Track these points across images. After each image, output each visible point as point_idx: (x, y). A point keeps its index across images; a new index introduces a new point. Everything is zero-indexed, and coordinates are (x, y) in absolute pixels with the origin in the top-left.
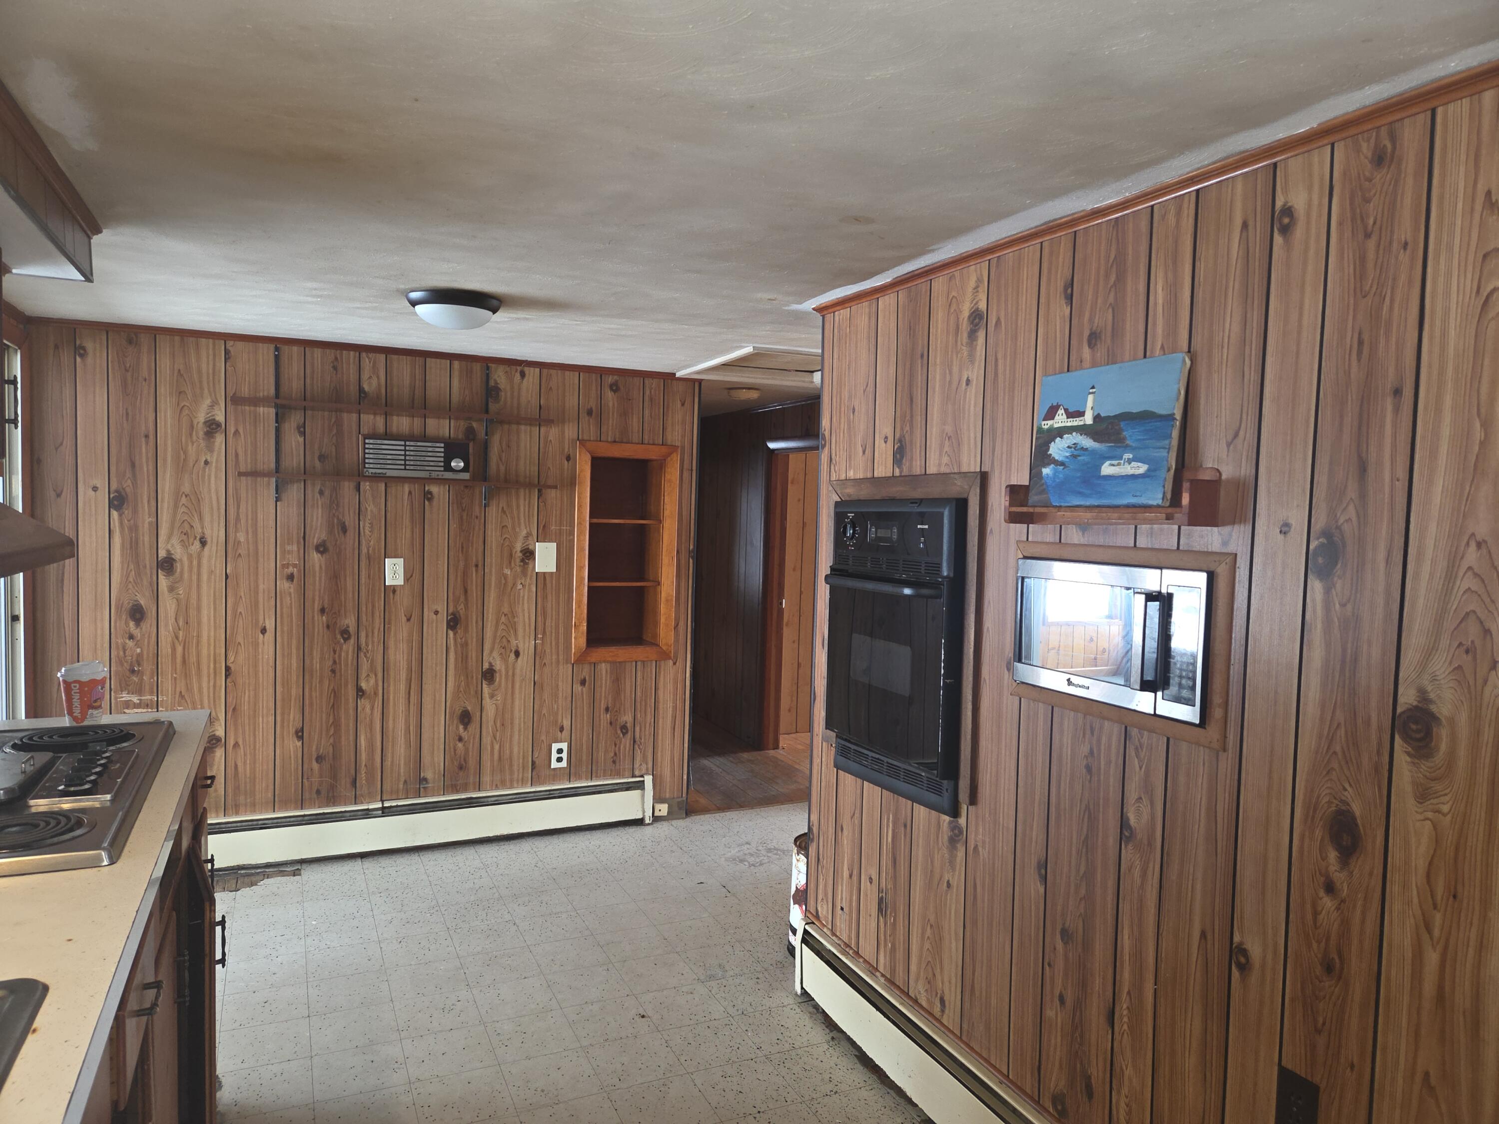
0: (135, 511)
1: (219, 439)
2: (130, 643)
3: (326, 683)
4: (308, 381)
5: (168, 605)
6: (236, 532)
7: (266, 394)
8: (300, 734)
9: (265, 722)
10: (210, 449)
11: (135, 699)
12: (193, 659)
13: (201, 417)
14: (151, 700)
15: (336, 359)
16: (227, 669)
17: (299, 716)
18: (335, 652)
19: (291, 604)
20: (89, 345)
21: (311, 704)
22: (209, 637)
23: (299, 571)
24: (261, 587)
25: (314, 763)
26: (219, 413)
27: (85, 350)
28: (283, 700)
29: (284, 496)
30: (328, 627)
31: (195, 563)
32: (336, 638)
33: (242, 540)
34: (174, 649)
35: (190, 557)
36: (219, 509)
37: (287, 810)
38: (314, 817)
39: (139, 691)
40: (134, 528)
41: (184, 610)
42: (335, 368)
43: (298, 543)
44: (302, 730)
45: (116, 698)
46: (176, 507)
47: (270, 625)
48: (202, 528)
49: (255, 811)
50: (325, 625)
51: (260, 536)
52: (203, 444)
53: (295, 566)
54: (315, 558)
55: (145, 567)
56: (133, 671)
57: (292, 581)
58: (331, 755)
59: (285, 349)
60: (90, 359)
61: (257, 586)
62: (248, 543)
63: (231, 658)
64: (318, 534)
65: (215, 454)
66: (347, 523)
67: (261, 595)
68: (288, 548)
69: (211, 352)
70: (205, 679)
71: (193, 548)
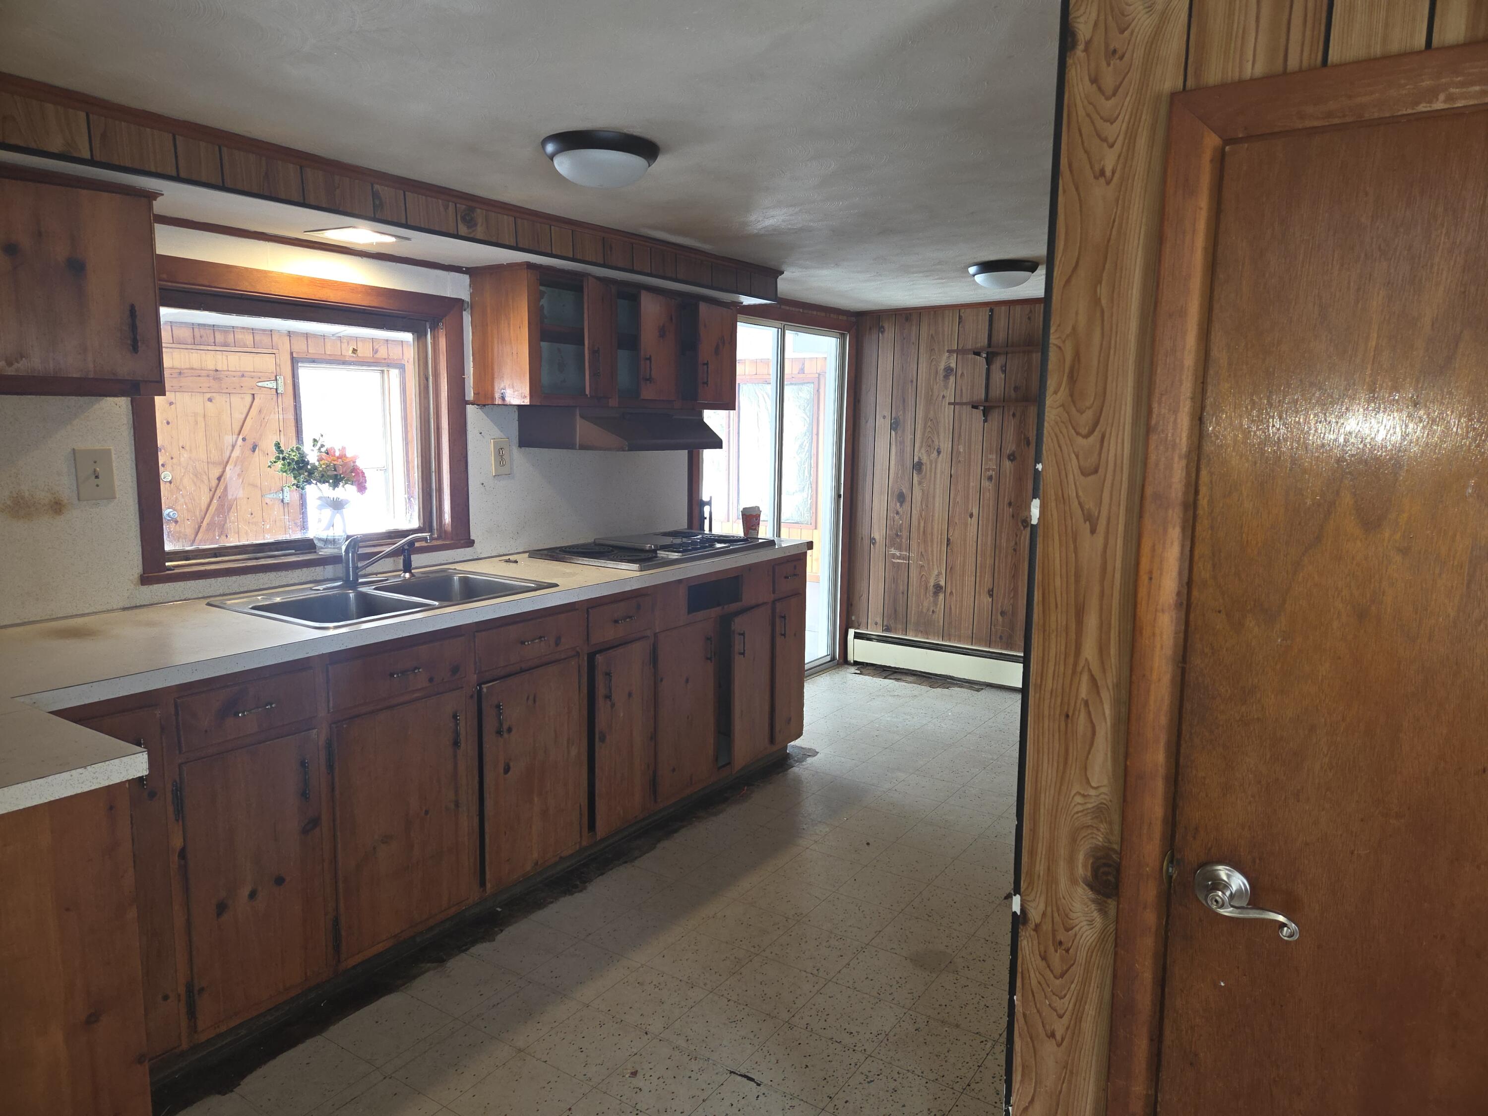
0: (903, 431)
1: (952, 379)
2: (897, 517)
3: (1010, 557)
4: (1010, 332)
5: (917, 493)
6: (958, 445)
7: (982, 344)
8: (991, 593)
9: (969, 580)
10: (946, 387)
11: (898, 554)
12: (929, 530)
13: (942, 366)
14: (906, 555)
15: (1031, 311)
16: (948, 540)
17: (991, 580)
18: (1017, 536)
19: (990, 498)
20: (886, 325)
21: (999, 571)
22: (939, 516)
23: (996, 474)
24: (971, 484)
25: (1000, 618)
26: (952, 361)
27: (884, 328)
28: (981, 566)
29: (989, 418)
30: (1013, 516)
31: (933, 466)
32: (1018, 525)
33: (961, 450)
34: (919, 523)
35: (931, 462)
36: (949, 429)
37: (980, 646)
38: (998, 655)
39: (900, 549)
40: (902, 443)
41: (927, 498)
42: (1029, 318)
43: (997, 452)
44: (992, 590)
45: (888, 551)
46: (925, 427)
47: (975, 512)
48: (939, 442)
49: (960, 641)
50: (1011, 515)
51: (973, 448)
52: (942, 384)
53: (993, 470)
54: (1007, 464)
55: (907, 468)
56: (897, 535)
57: (991, 481)
58: (1010, 612)
59: (996, 309)
60: (886, 334)
61: (969, 484)
62: (965, 452)
63: (951, 533)
64: (1010, 447)
65: (949, 390)
66: (1030, 439)
67: (971, 491)
68: (990, 456)
69: (951, 318)
70: (935, 545)
71: (933, 455)
